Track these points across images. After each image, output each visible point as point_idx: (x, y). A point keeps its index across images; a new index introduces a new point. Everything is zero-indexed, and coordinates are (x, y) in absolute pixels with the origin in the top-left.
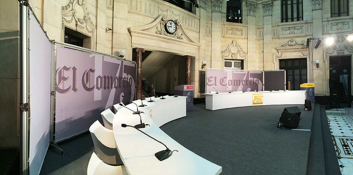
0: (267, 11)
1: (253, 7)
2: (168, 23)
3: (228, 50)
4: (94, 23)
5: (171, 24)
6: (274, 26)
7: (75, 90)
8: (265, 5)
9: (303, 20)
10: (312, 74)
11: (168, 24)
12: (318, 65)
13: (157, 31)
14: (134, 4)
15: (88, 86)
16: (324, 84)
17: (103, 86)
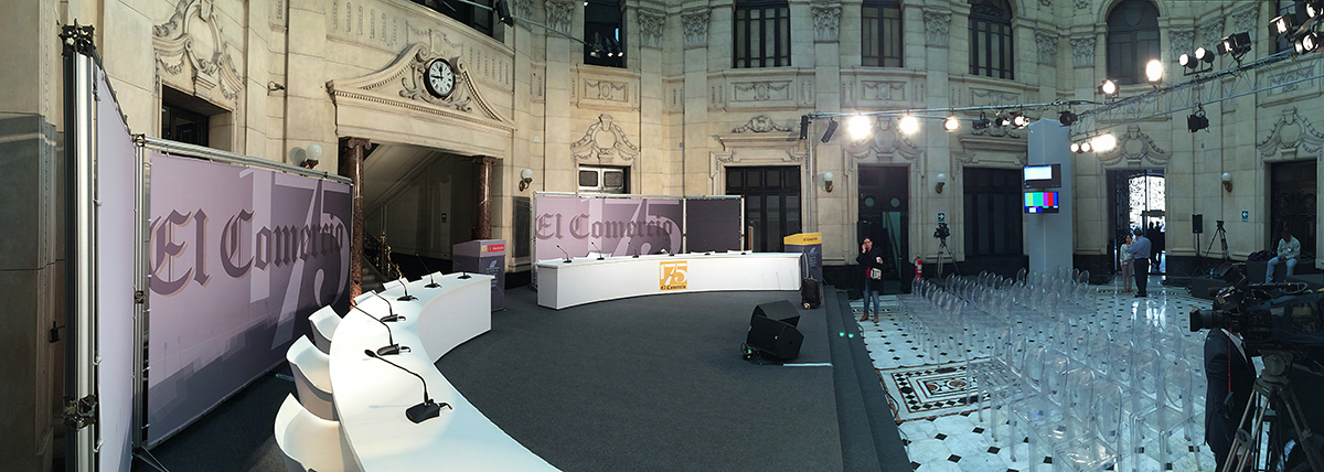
0: (695, 34)
1: (655, 23)
2: (434, 66)
3: (587, 140)
4: (240, 71)
5: (441, 70)
6: (714, 77)
7: (202, 278)
8: (689, 17)
9: (789, 64)
10: (813, 209)
11: (434, 72)
12: (829, 186)
13: (403, 88)
14: (342, 15)
15: (235, 262)
16: (846, 235)
17: (274, 259)
